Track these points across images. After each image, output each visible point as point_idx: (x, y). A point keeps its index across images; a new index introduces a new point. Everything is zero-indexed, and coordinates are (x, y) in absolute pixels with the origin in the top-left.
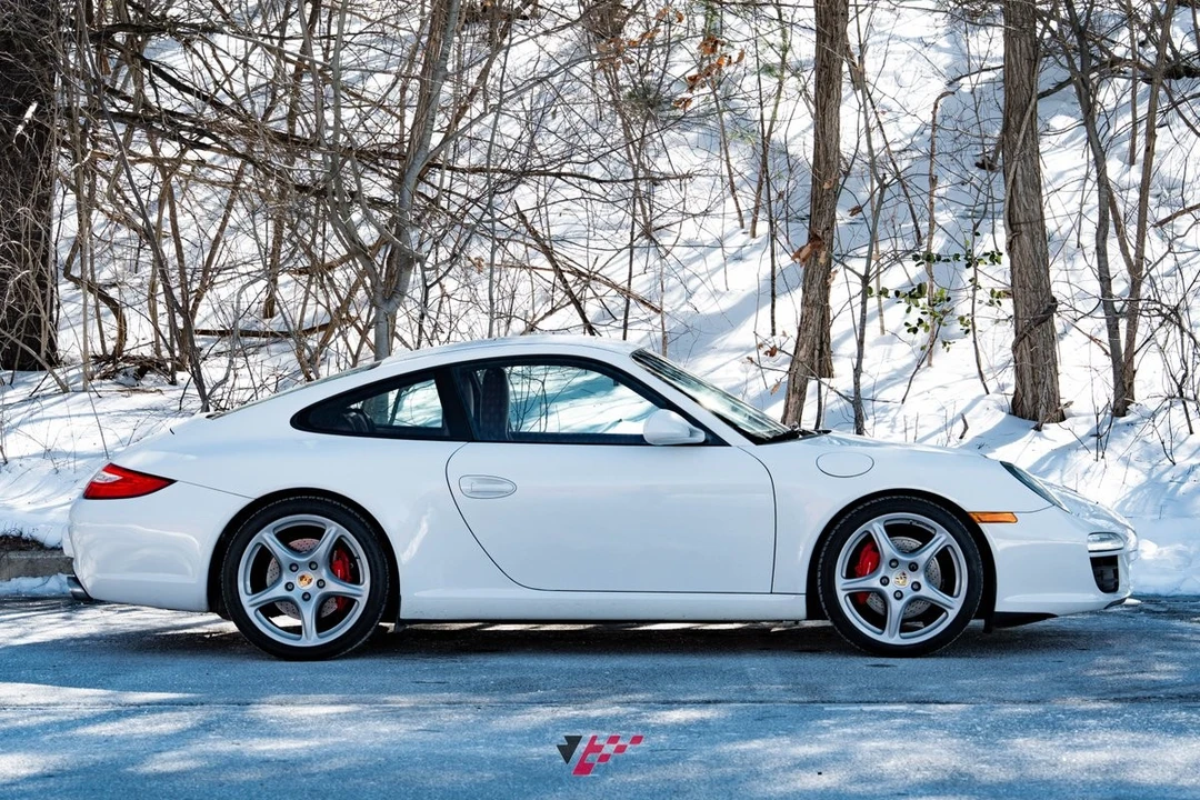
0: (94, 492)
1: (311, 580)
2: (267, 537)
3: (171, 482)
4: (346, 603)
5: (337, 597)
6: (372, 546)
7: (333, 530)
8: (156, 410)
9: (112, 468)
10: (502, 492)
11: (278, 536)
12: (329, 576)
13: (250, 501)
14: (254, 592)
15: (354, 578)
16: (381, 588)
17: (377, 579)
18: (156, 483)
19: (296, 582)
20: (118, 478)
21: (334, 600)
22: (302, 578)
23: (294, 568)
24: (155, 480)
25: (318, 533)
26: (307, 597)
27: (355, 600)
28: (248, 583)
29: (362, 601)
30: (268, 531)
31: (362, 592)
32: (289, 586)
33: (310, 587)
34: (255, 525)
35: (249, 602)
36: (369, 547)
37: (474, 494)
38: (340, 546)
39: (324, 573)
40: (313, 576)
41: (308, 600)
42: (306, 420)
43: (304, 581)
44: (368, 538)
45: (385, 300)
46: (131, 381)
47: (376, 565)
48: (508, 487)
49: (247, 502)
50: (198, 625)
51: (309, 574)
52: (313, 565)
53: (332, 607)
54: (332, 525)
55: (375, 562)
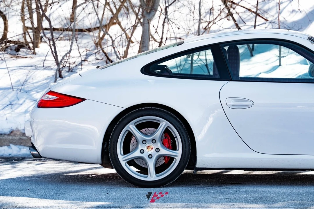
0: (43, 104)
1: (152, 148)
2: (131, 127)
3: (84, 100)
4: (170, 160)
5: (165, 157)
6: (183, 131)
7: (164, 124)
8: (32, 66)
9: (51, 93)
10: (247, 106)
11: (137, 126)
12: (162, 146)
13: (123, 109)
14: (125, 154)
15: (174, 147)
16: (187, 152)
17: (186, 147)
18: (76, 100)
19: (145, 149)
20: (56, 98)
21: (163, 158)
22: (148, 147)
23: (144, 142)
24: (75, 99)
25: (156, 125)
26: (150, 156)
27: (174, 158)
28: (122, 149)
29: (178, 159)
30: (132, 124)
31: (178, 154)
32: (142, 151)
33: (153, 152)
34: (125, 121)
35: (122, 159)
36: (182, 133)
37: (233, 107)
38: (167, 131)
39: (159, 145)
40: (154, 146)
41: (151, 158)
42: (148, 70)
43: (149, 149)
44: (181, 128)
45: (147, 13)
46: (14, 52)
47: (185, 141)
48: (250, 103)
49: (122, 110)
50: (82, 171)
51: (152, 145)
52: (154, 141)
53: (162, 161)
54: (163, 121)
55: (185, 140)
